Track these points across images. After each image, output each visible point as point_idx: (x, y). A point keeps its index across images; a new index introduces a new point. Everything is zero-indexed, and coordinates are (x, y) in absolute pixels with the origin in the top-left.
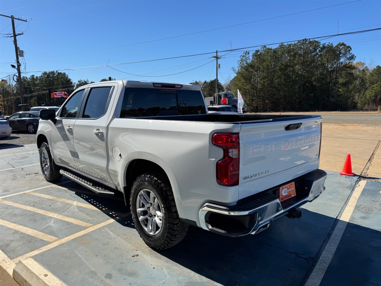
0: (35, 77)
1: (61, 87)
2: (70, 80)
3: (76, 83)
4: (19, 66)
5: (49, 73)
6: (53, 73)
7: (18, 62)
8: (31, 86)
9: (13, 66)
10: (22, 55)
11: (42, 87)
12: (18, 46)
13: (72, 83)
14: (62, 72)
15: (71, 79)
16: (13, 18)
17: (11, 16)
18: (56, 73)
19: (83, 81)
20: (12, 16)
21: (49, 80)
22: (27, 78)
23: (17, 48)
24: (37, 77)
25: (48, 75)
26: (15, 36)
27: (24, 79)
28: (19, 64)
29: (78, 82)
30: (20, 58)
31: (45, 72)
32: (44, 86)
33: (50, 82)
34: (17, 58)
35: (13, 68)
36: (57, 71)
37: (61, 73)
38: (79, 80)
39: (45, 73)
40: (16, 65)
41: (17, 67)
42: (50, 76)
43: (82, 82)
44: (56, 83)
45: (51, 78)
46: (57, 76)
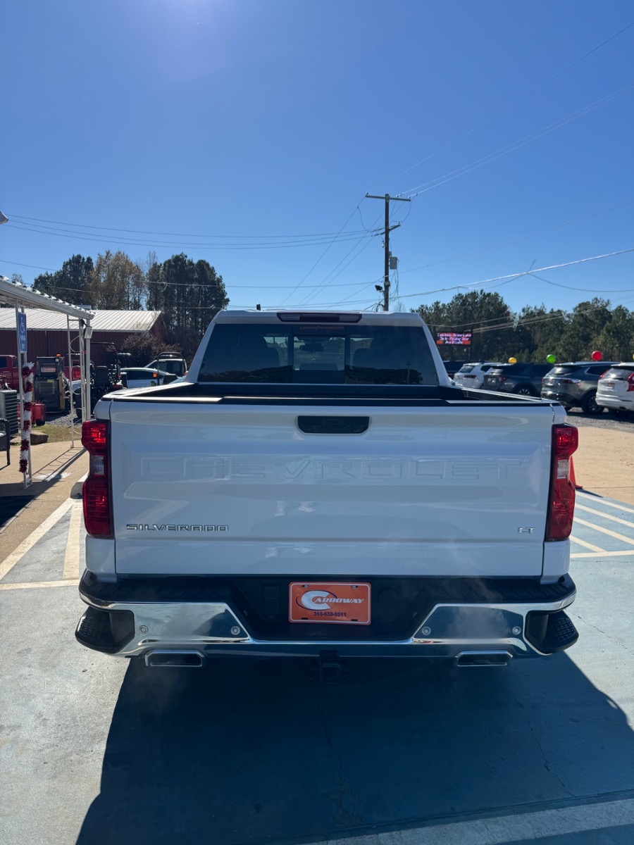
0: (440, 305)
1: (484, 323)
2: (505, 308)
3: (518, 313)
4: (387, 287)
5: (466, 296)
6: (474, 295)
7: (387, 279)
8: (432, 323)
9: (378, 288)
10: (394, 267)
11: (450, 324)
12: (390, 250)
13: (508, 314)
14: (493, 293)
15: (508, 305)
16: (387, 198)
17: (384, 196)
18: (479, 294)
19: (533, 309)
20: (386, 195)
21: (465, 309)
22: (427, 308)
23: (387, 254)
24: (444, 305)
25: (464, 301)
26: (387, 231)
27: (422, 310)
28: (387, 283)
29: (521, 310)
30: (391, 272)
31: (460, 295)
32: (454, 322)
33: (465, 314)
34: (387, 273)
35: (378, 292)
36: (482, 291)
37: (490, 294)
38: (525, 306)
39: (459, 297)
40: (382, 285)
41: (384, 289)
42: (468, 301)
43: (529, 311)
44: (476, 315)
45: (469, 304)
46: (482, 301)
